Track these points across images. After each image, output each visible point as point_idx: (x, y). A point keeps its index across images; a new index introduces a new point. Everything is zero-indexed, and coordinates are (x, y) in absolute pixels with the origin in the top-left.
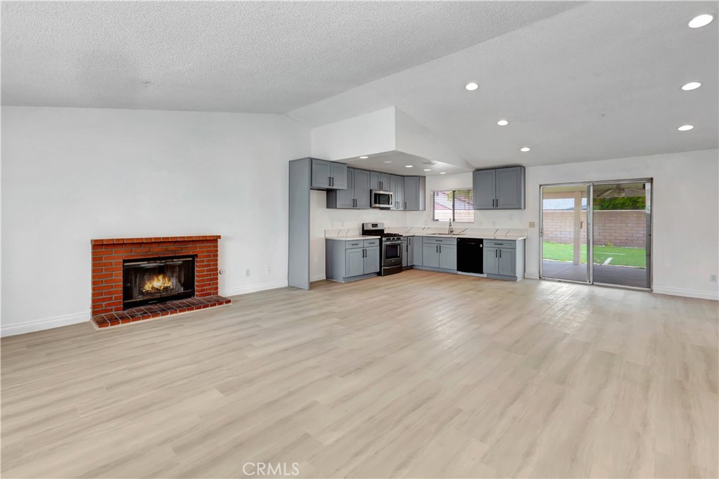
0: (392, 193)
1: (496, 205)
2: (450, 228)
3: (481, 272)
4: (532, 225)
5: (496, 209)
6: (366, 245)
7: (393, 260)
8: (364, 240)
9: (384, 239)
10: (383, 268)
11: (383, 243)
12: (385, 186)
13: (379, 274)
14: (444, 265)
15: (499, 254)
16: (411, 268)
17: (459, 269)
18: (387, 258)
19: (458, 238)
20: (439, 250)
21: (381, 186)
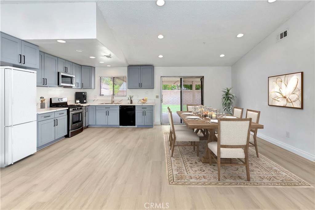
0: (74, 76)
1: (140, 86)
2: (112, 100)
3: (135, 125)
4: (157, 97)
5: (141, 88)
6: (57, 115)
7: (77, 124)
8: (55, 112)
9: (71, 110)
10: (70, 131)
11: (71, 113)
12: (69, 70)
13: (67, 136)
14: (111, 123)
15: (144, 114)
16: (87, 127)
17: (121, 125)
18: (73, 123)
19: (120, 106)
20: (107, 113)
21: (66, 70)
